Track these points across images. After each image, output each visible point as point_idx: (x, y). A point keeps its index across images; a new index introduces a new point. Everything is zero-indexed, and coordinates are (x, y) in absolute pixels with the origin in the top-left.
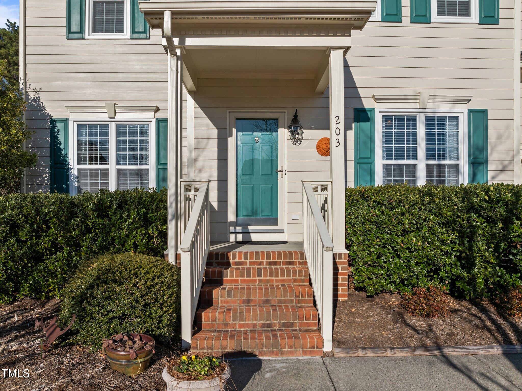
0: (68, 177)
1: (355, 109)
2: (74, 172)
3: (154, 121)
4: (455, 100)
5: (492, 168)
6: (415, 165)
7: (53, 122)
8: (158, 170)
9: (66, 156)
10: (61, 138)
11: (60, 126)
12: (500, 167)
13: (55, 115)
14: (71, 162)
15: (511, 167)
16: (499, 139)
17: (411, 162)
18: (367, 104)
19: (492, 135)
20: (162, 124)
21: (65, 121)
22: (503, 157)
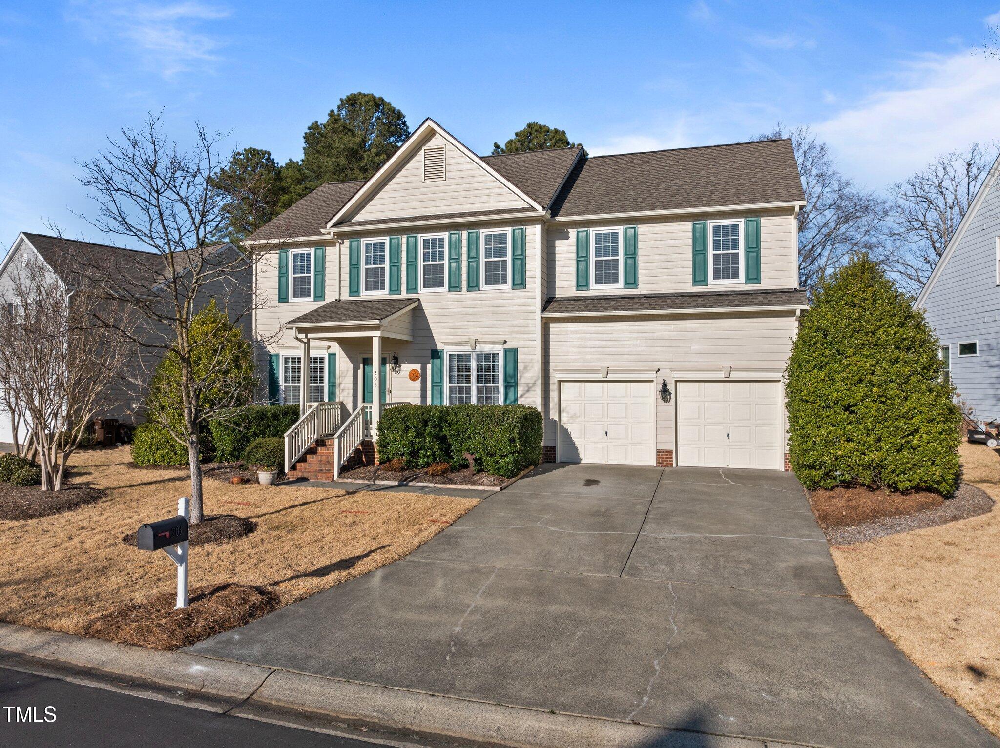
0: (279, 391)
1: (432, 350)
2: (282, 388)
3: (327, 354)
4: (493, 342)
5: (521, 390)
6: (470, 387)
7: (271, 356)
8: (329, 387)
9: (278, 377)
10: (275, 366)
11: (274, 358)
12: (526, 389)
13: (272, 352)
14: (280, 382)
15: (533, 389)
16: (525, 368)
17: (467, 385)
18: (440, 347)
19: (521, 366)
20: (332, 357)
21: (278, 355)
22: (528, 381)
